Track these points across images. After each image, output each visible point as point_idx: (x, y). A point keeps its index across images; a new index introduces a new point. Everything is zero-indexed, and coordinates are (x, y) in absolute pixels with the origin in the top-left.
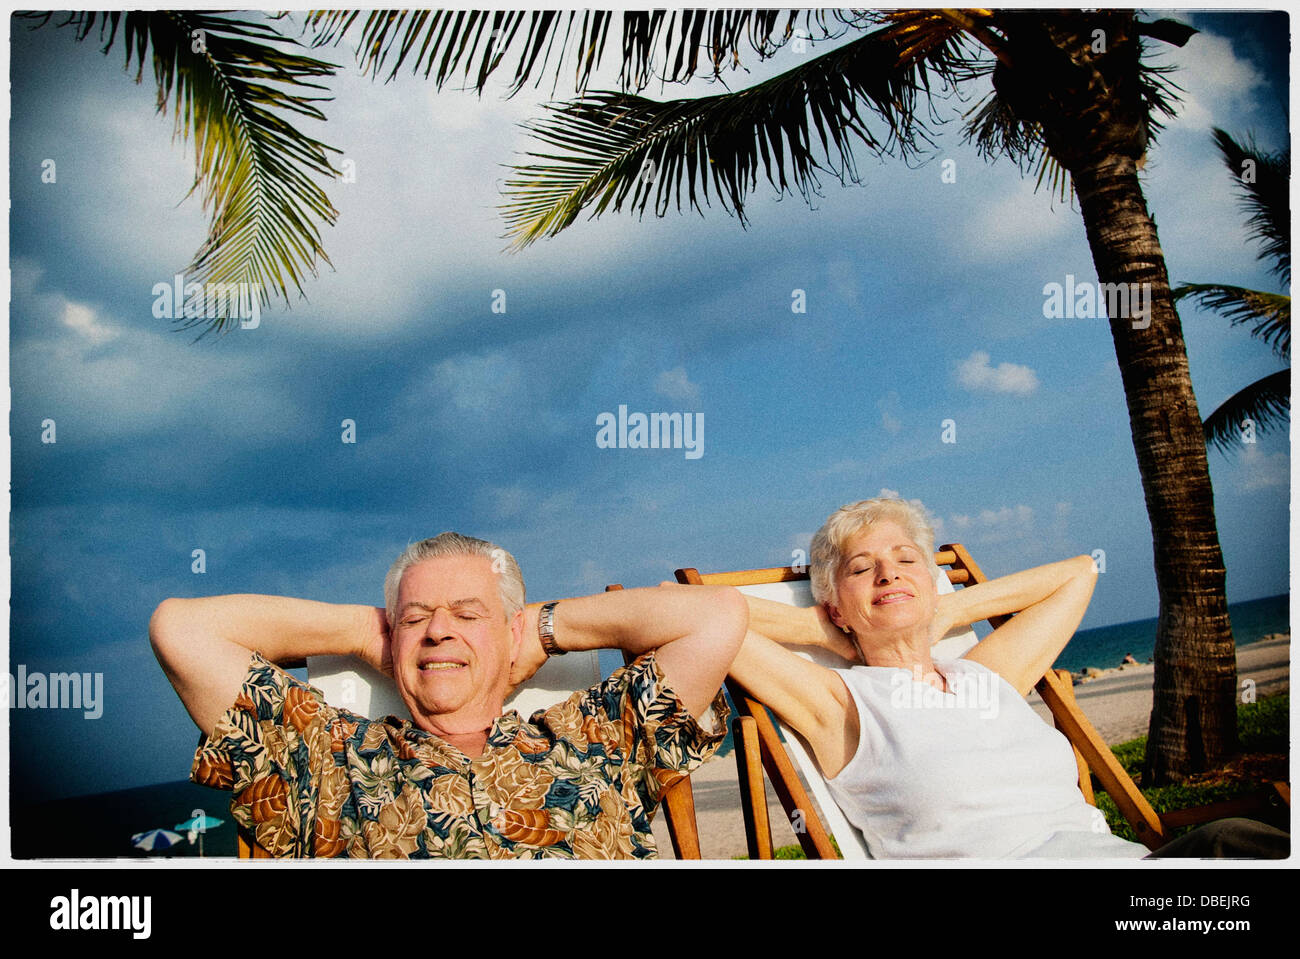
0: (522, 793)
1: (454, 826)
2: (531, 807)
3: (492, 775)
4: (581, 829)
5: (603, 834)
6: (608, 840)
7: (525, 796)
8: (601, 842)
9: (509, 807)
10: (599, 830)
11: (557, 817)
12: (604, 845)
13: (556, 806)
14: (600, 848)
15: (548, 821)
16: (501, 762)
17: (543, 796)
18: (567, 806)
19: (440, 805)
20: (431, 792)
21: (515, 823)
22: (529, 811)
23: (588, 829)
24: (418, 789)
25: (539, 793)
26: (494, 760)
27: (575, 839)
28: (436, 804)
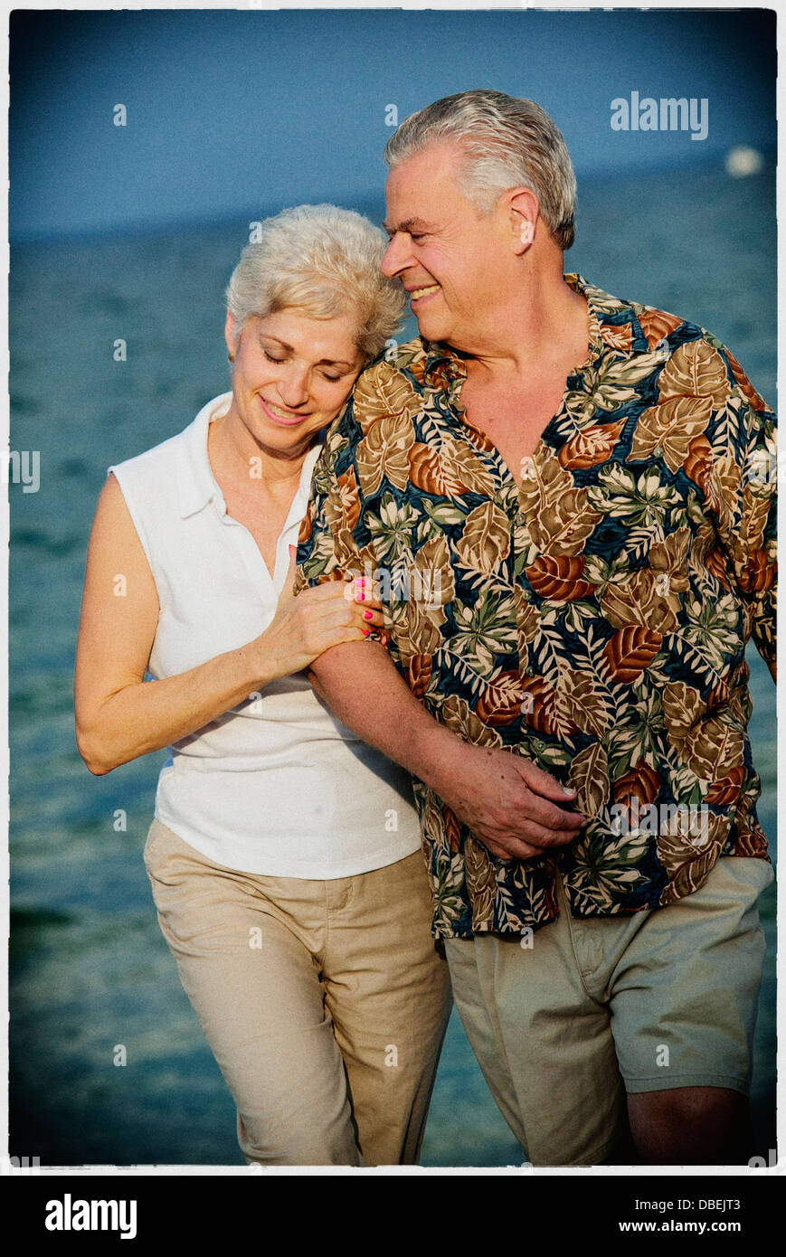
0: (562, 536)
1: (484, 588)
2: (569, 554)
3: (535, 507)
4: (615, 583)
5: (641, 589)
6: (645, 597)
7: (566, 540)
8: (637, 599)
9: (548, 552)
10: (639, 583)
11: (591, 568)
12: (638, 603)
13: (594, 553)
14: (633, 606)
15: (582, 571)
16: (547, 492)
17: (584, 539)
18: (608, 554)
19: (469, 561)
20: (459, 542)
21: (548, 574)
22: (565, 558)
23: (625, 583)
24: (445, 537)
25: (581, 534)
26: (539, 491)
27: (605, 594)
28: (464, 558)
